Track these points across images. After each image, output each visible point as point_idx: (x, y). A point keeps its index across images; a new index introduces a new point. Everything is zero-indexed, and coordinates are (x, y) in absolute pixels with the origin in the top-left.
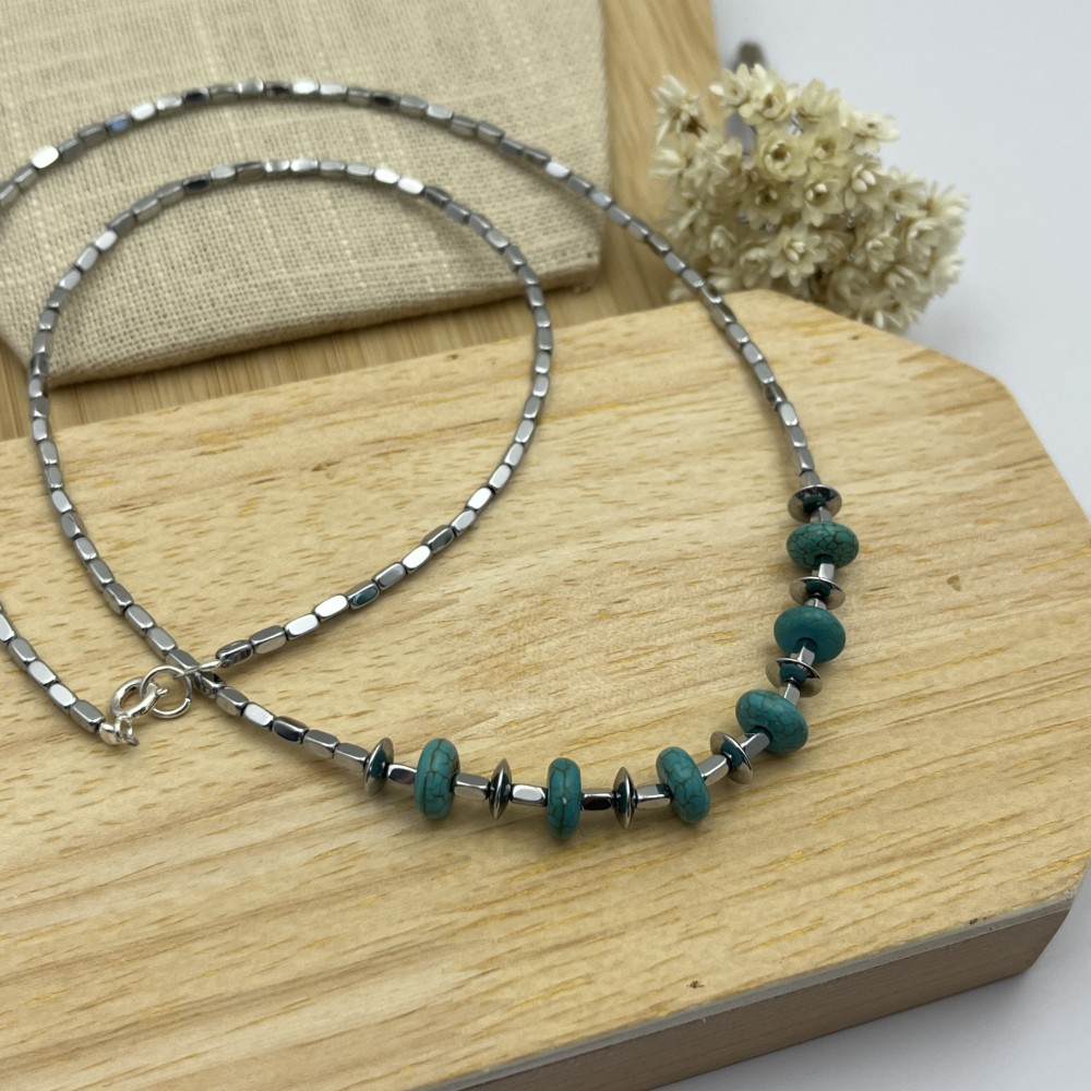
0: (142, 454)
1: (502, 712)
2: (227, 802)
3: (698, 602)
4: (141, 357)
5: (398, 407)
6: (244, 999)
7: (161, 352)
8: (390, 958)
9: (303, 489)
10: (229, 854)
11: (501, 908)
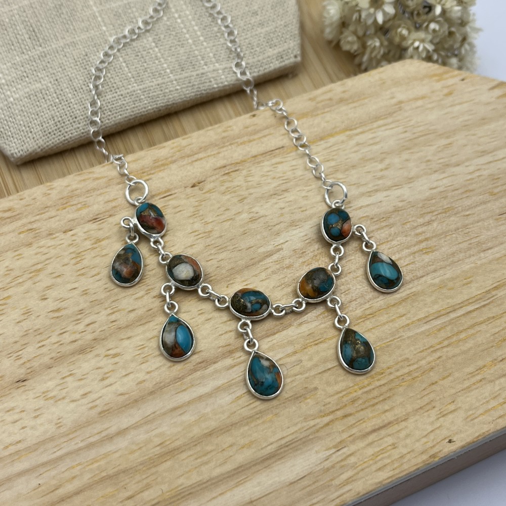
0: (98, 190)
2: (183, 374)
3: (410, 233)
5: (230, 147)
6: (214, 481)
8: (286, 449)
9: (188, 198)
10: (189, 403)
11: (339, 414)
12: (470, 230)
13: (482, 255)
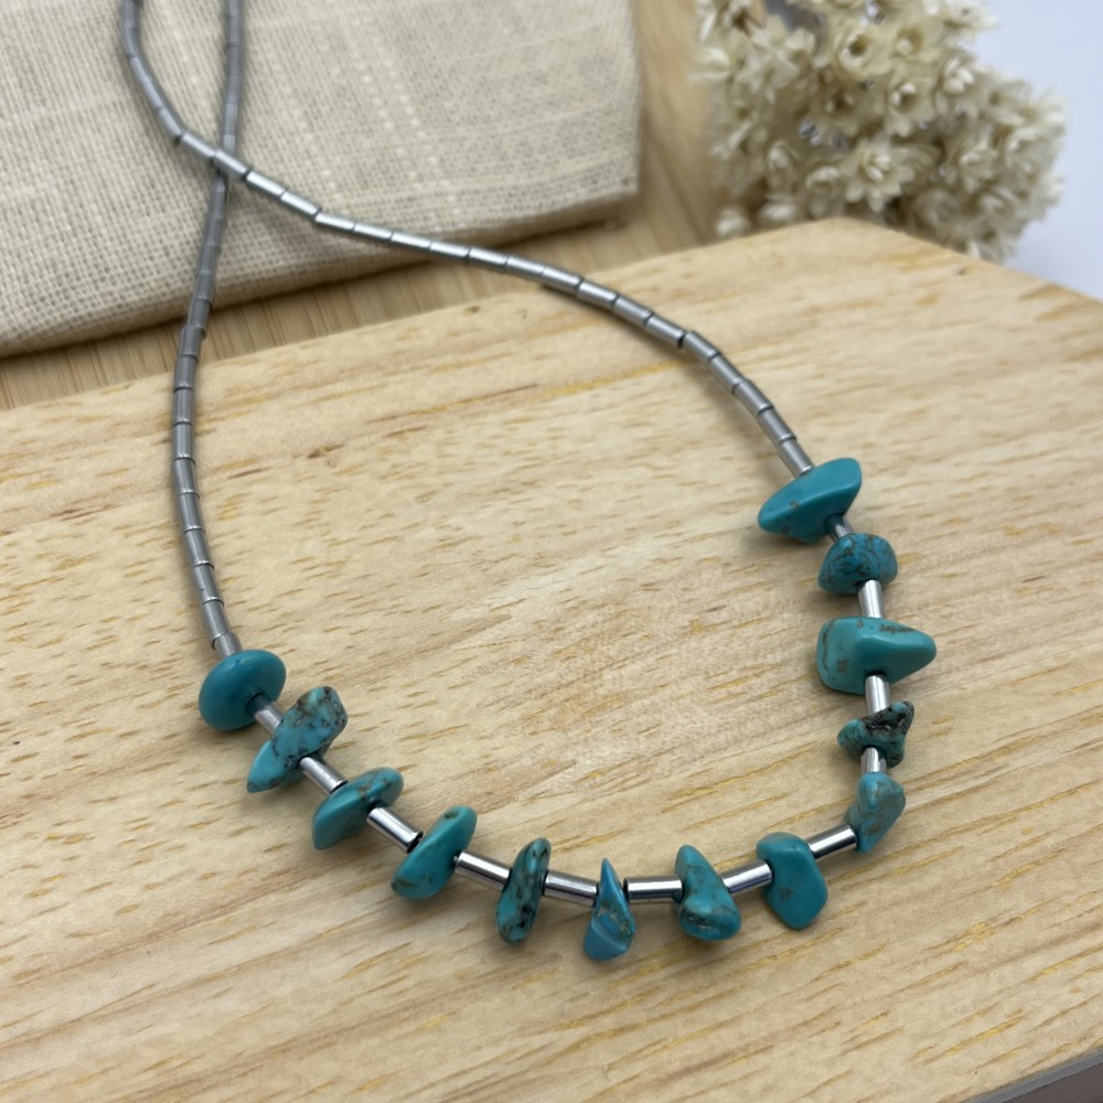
0: (87, 445)
1: (581, 759)
2: (233, 897)
4: (80, 322)
5: (410, 375)
7: (104, 315)
9: (299, 481)
10: (241, 969)
11: (607, 1023)
12: (954, 610)
13: (979, 669)
